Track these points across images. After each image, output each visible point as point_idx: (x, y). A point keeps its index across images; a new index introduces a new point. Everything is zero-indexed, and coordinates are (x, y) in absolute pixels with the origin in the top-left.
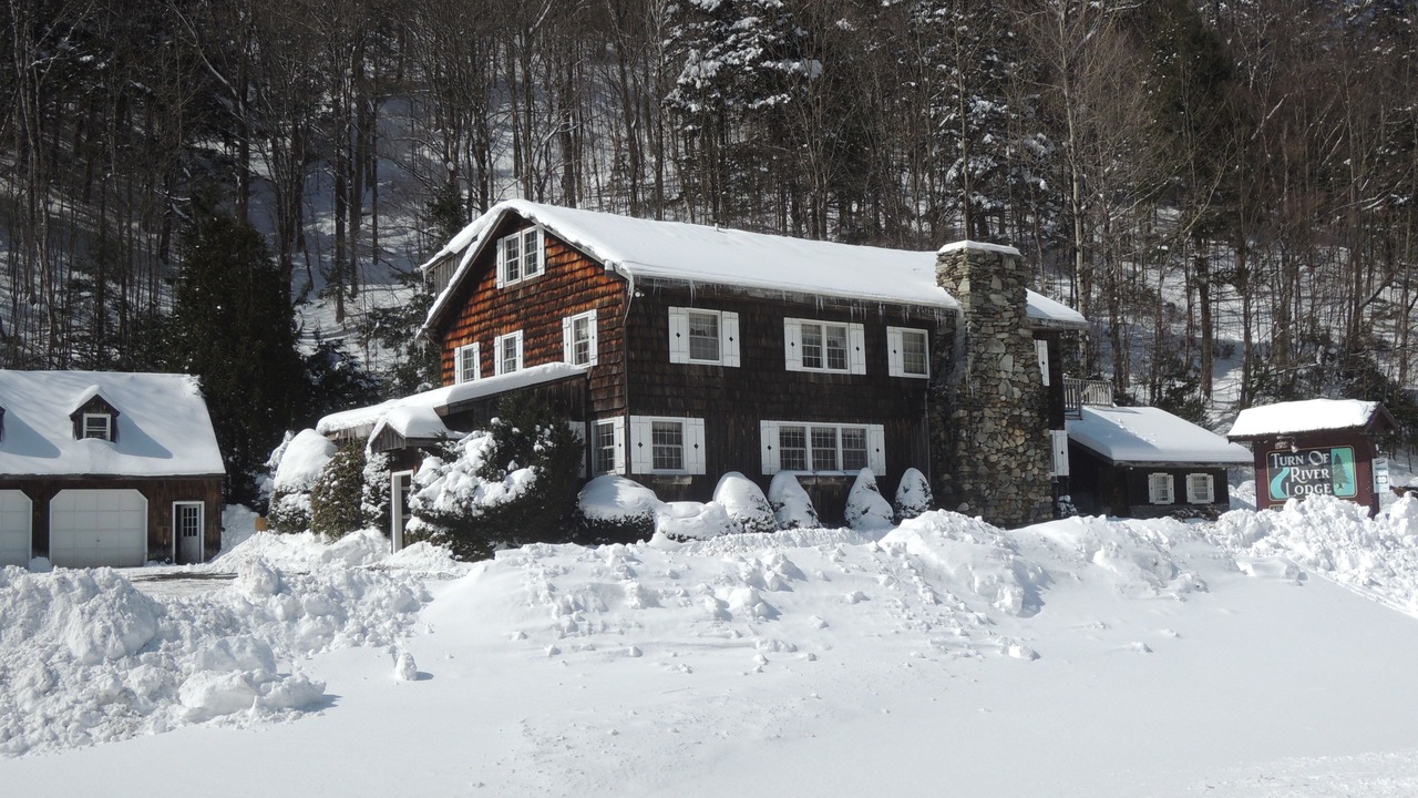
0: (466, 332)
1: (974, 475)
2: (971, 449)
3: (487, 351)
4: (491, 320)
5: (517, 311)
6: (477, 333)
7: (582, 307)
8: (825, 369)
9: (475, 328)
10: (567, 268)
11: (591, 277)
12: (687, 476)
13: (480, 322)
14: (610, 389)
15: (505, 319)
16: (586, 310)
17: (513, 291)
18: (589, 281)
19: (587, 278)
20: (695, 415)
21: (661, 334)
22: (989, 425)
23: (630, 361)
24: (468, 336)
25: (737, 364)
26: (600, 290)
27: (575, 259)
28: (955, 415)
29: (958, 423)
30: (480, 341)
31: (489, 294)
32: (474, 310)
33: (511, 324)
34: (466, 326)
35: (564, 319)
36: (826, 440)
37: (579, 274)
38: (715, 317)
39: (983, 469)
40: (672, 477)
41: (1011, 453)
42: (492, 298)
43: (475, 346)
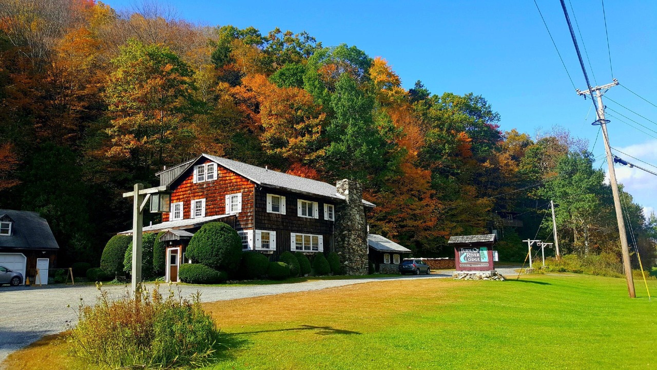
0: (176, 198)
1: (349, 252)
2: (349, 244)
3: (187, 205)
4: (189, 194)
5: (203, 192)
6: (181, 199)
7: (235, 192)
8: (307, 216)
9: (181, 197)
10: (228, 178)
11: (239, 182)
12: (272, 251)
13: (184, 195)
14: (247, 220)
15: (196, 194)
16: (236, 193)
17: (201, 185)
18: (238, 183)
19: (237, 182)
20: (273, 230)
21: (264, 202)
22: (353, 237)
23: (256, 211)
24: (177, 199)
25: (285, 214)
26: (243, 186)
27: (232, 175)
28: (344, 233)
29: (344, 236)
30: (183, 201)
31: (189, 185)
32: (180, 190)
33: (199, 196)
34: (176, 196)
35: (226, 196)
36: (307, 240)
37: (234, 181)
38: (278, 198)
39: (351, 251)
40: (267, 251)
41: (359, 246)
42: (191, 186)
43: (181, 203)
